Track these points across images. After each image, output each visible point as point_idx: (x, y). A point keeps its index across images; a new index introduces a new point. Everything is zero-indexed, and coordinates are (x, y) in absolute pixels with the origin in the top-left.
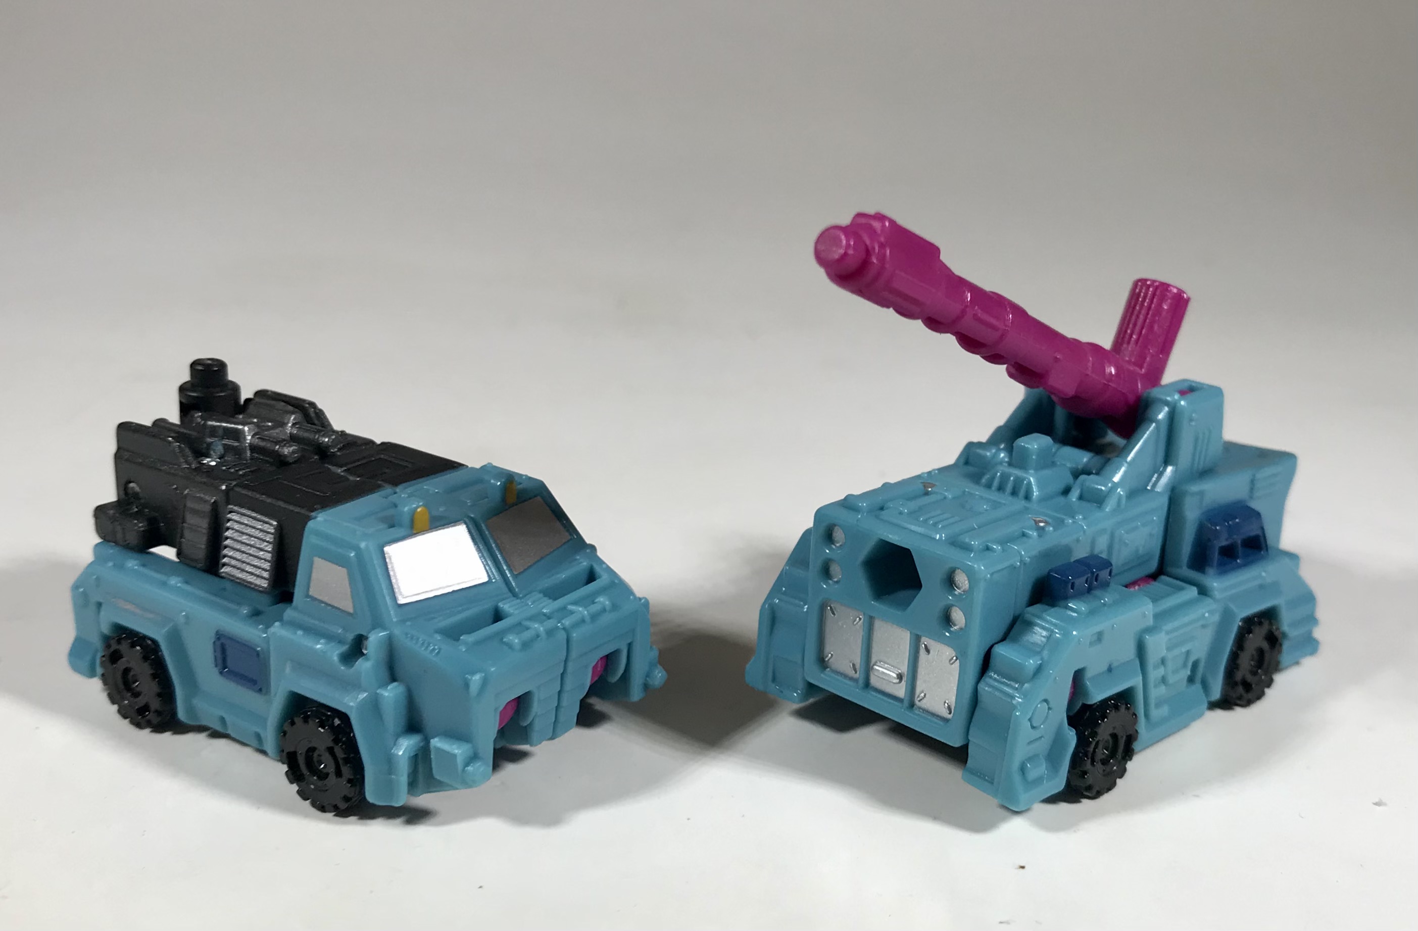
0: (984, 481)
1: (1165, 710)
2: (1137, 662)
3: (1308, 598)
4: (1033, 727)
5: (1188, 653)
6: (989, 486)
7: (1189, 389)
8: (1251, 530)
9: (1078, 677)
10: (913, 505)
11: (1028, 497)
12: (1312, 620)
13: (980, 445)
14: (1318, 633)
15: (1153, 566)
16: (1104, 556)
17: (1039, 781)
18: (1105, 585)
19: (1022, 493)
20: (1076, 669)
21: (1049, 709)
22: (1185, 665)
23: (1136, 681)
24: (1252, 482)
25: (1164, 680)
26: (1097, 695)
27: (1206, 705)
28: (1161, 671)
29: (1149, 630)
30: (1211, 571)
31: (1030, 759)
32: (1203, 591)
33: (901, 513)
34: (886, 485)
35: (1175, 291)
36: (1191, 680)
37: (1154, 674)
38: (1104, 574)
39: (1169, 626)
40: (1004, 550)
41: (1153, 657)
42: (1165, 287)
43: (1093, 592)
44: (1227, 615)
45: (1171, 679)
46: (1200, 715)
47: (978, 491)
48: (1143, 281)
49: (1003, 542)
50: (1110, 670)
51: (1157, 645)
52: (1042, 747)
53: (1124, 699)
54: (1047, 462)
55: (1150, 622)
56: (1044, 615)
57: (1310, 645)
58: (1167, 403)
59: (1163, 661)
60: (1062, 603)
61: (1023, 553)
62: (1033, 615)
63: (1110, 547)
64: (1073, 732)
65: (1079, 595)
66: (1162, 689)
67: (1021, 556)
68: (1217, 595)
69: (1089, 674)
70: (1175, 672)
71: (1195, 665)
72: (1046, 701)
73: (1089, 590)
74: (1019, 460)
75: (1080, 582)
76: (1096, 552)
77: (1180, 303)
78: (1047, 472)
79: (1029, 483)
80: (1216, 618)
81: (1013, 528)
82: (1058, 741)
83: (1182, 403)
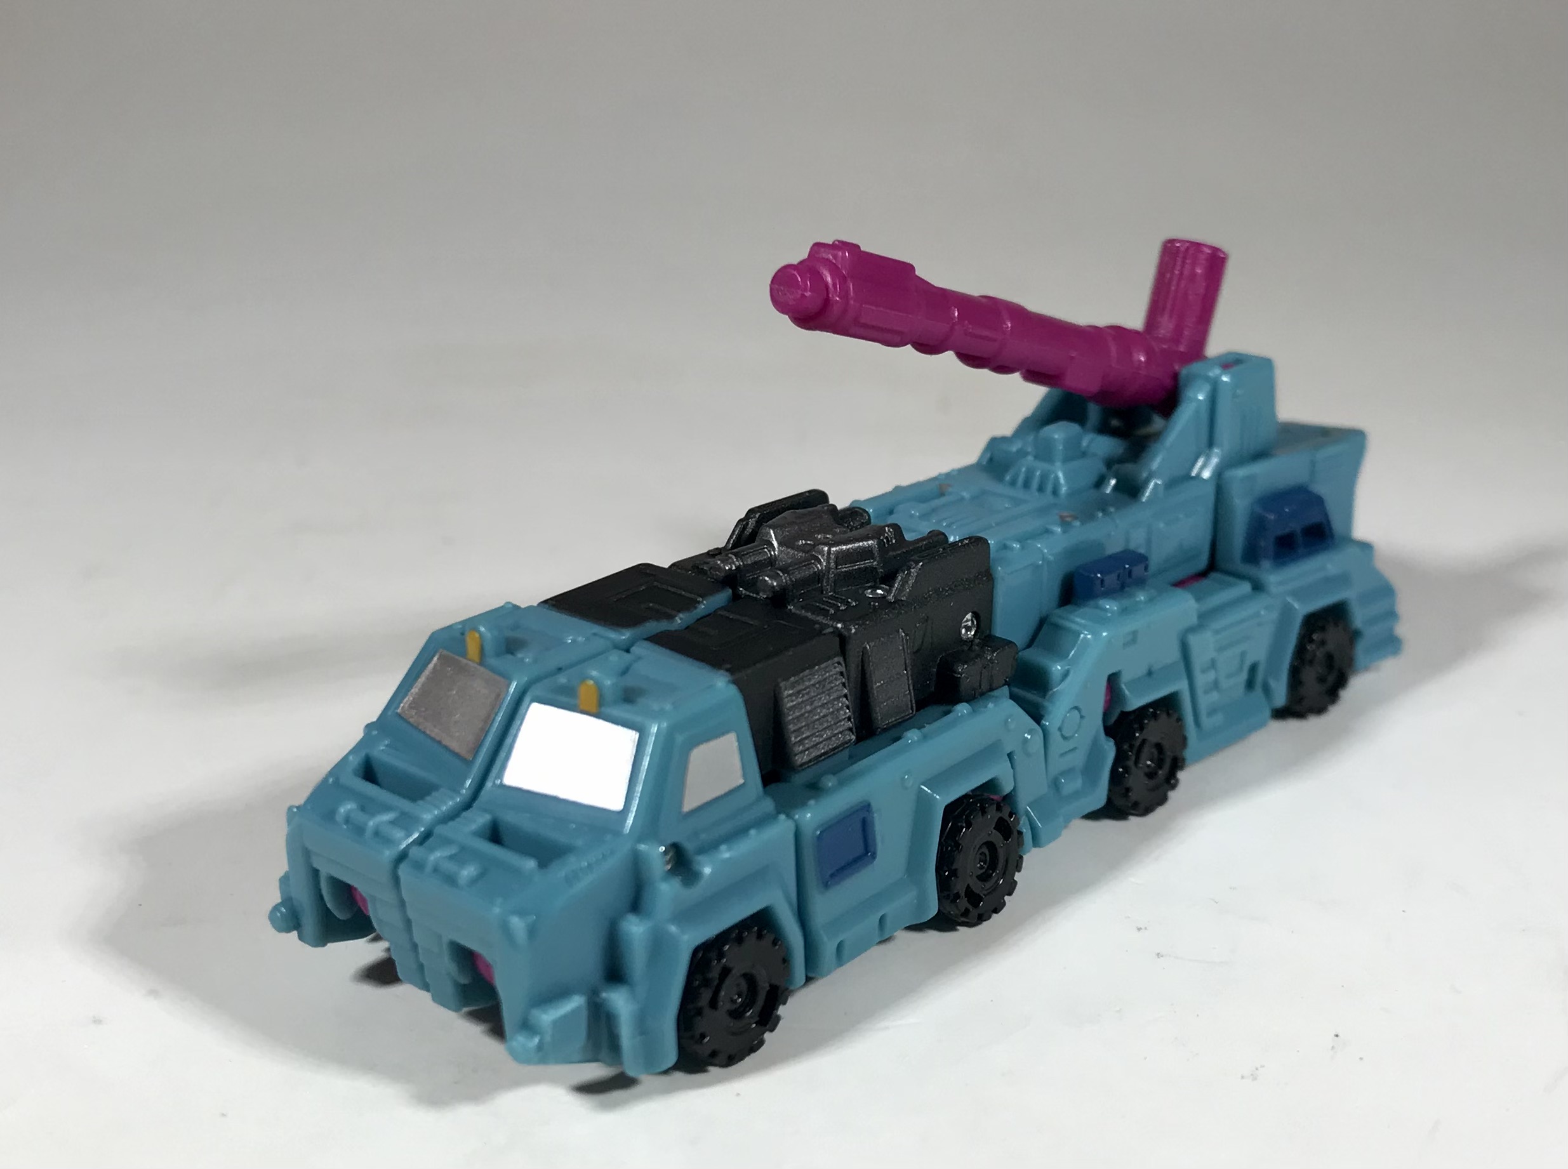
0: (1008, 478)
1: (1219, 719)
2: (1182, 666)
3: (1386, 591)
4: (1064, 738)
5: (1243, 654)
6: (1013, 483)
7: (1232, 362)
8: (1314, 518)
9: (1113, 681)
10: (925, 507)
11: (1055, 492)
12: (1391, 615)
13: (1004, 439)
14: (1402, 629)
15: (1202, 562)
16: (1142, 551)
17: (1076, 795)
18: (1141, 583)
19: (1049, 488)
20: (1111, 672)
21: (1082, 717)
22: (1241, 668)
23: (1181, 686)
24: (1313, 464)
25: (1216, 685)
26: (1135, 701)
27: (1267, 713)
28: (1211, 676)
29: (1192, 630)
30: (1266, 564)
31: (1063, 773)
32: (1258, 587)
33: (912, 516)
34: (898, 489)
35: (1208, 251)
36: (1250, 684)
37: (1202, 679)
38: (1138, 570)
39: (1217, 624)
40: (1023, 548)
41: (1199, 660)
42: (1197, 246)
43: (1127, 589)
44: (1287, 610)
45: (1225, 684)
46: (1261, 725)
47: (1000, 488)
48: (1171, 242)
49: (1021, 540)
50: (1150, 673)
51: (1203, 646)
52: (1078, 759)
53: (1168, 705)
54: (1075, 453)
55: (1194, 620)
56: (1072, 617)
57: (1391, 644)
58: (1207, 379)
59: (1213, 664)
60: (1092, 603)
61: (1046, 551)
62: (1060, 617)
63: (1149, 542)
64: (1110, 741)
65: (1109, 594)
66: (1215, 696)
67: (1043, 554)
68: (1274, 589)
69: (1125, 678)
70: (1230, 676)
71: (1253, 669)
72: (1076, 708)
73: (1123, 587)
74: (1045, 453)
75: (1111, 579)
76: (1132, 546)
77: (1216, 262)
78: (1076, 464)
79: (1057, 478)
80: (1274, 615)
81: (1036, 524)
82: (1094, 752)
83: (1225, 379)
